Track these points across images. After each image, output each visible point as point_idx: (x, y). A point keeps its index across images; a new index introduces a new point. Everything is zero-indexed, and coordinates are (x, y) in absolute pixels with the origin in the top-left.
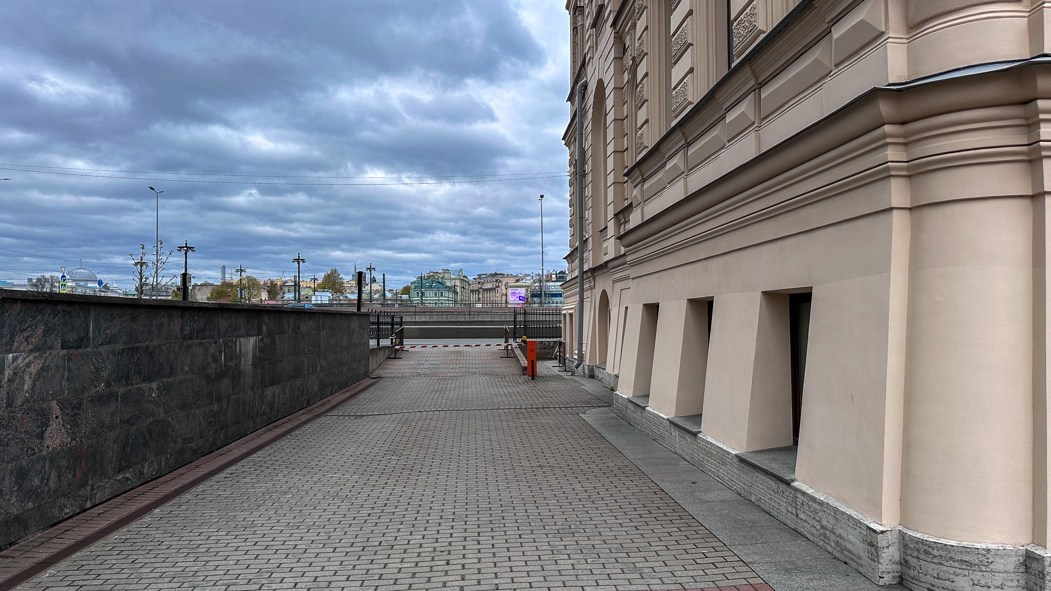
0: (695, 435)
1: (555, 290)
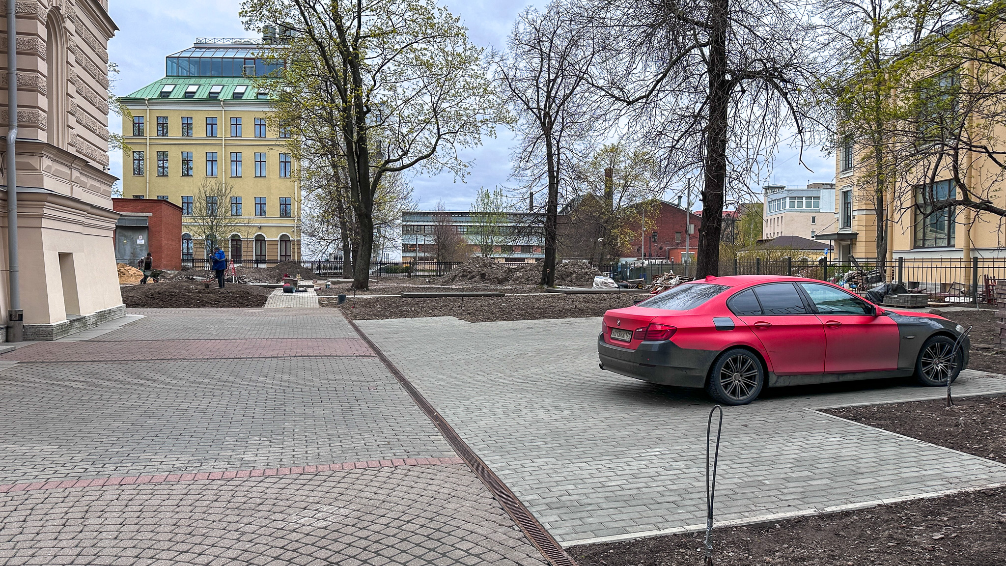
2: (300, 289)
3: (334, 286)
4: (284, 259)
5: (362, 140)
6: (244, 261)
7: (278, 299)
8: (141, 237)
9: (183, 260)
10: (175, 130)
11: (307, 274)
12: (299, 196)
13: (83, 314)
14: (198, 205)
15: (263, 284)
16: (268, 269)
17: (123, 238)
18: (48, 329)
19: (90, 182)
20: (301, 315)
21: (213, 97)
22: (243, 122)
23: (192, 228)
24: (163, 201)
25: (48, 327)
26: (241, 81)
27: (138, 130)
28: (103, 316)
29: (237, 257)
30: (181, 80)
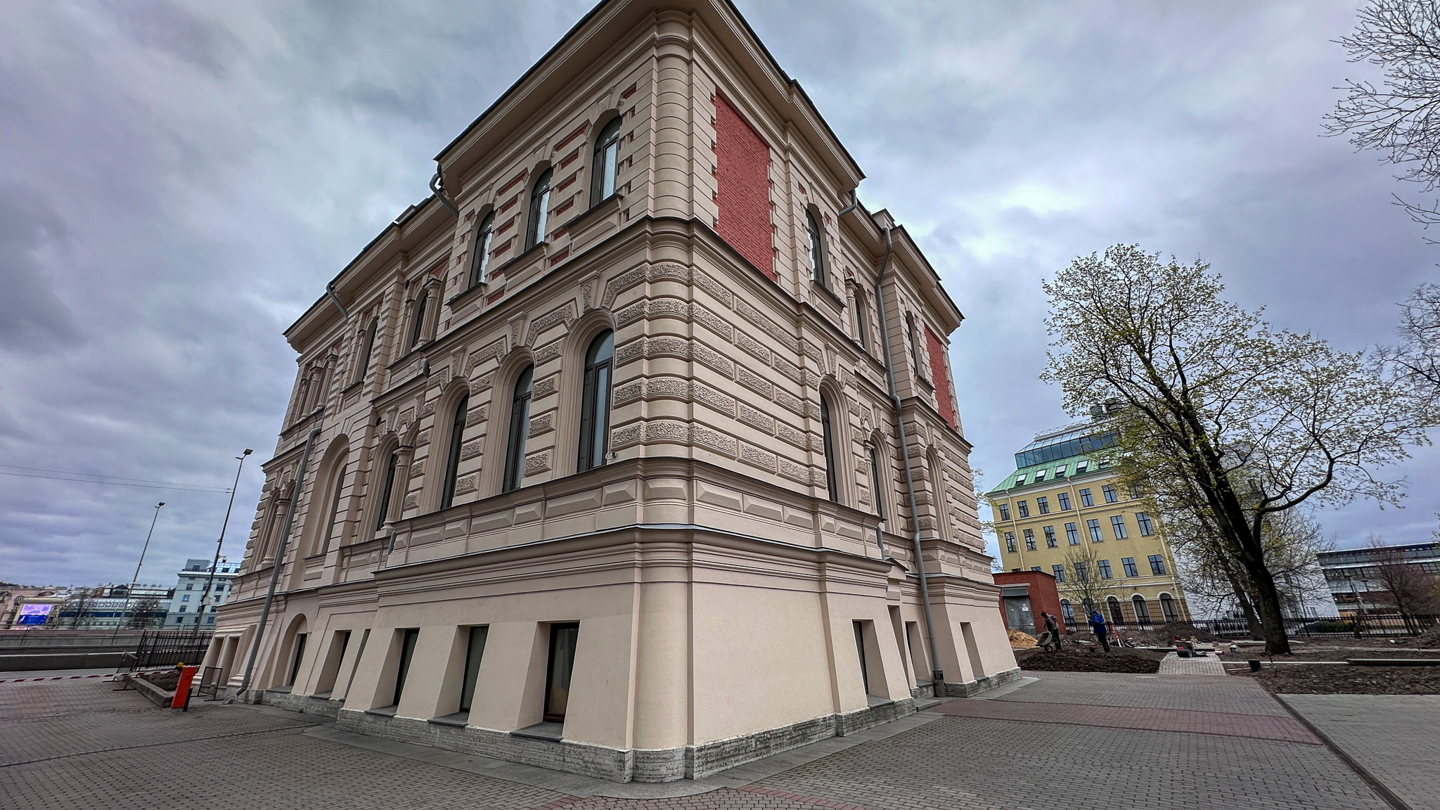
0: (462, 727)
1: (104, 608)
2: (1198, 653)
3: (1242, 650)
4: (1171, 619)
5: (1223, 484)
6: (1128, 624)
7: (1172, 664)
8: (1024, 605)
9: (1067, 625)
10: (1034, 511)
11: (1204, 636)
12: (1169, 552)
13: (987, 675)
14: (1068, 571)
15: (1151, 647)
16: (1156, 631)
17: (1010, 606)
18: (962, 687)
19: (974, 564)
20: (1205, 683)
21: (1060, 477)
22: (1092, 491)
23: (1068, 593)
24: (1036, 572)
25: (962, 685)
26: (1082, 457)
27: (1006, 516)
28: (1003, 677)
29: (1118, 620)
30: (1030, 469)
